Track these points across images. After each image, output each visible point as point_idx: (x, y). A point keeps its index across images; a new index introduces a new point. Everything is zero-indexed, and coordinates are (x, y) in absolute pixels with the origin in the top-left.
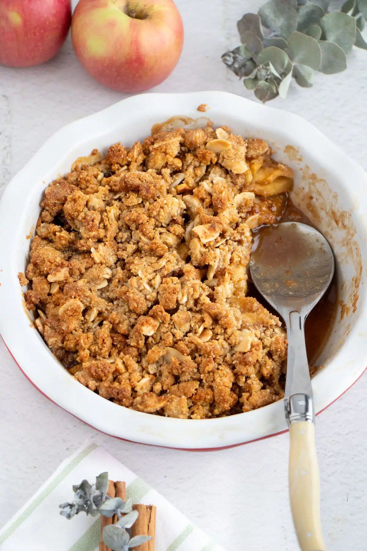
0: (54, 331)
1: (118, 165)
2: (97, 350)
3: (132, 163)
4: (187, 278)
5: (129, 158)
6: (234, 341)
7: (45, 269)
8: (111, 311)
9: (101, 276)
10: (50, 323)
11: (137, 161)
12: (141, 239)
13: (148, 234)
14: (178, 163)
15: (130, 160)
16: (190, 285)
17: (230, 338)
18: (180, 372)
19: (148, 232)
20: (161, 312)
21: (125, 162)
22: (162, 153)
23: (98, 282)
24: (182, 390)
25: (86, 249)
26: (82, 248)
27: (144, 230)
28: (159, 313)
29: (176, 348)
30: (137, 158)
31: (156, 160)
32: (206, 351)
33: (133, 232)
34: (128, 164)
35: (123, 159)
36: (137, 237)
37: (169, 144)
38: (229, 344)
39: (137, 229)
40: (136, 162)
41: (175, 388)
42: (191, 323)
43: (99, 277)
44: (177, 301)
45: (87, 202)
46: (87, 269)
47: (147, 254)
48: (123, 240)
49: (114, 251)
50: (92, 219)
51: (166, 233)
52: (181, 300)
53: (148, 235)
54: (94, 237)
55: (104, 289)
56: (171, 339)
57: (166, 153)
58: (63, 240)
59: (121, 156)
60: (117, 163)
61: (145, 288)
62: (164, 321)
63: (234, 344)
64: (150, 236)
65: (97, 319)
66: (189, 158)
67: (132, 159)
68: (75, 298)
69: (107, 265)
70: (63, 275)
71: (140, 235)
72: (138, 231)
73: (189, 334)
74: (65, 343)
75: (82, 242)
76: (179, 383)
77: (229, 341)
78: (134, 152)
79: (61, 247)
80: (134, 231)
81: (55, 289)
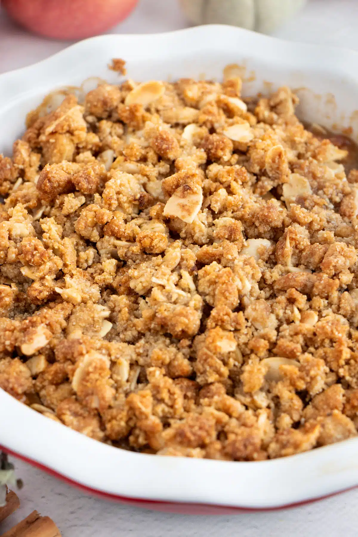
0: (81, 418)
1: (8, 182)
2: (167, 409)
3: (27, 170)
4: (230, 257)
5: (18, 164)
6: (349, 308)
7: (8, 343)
8: (145, 354)
9: (96, 316)
10: (69, 409)
11: (32, 164)
12: (116, 247)
13: (124, 233)
14: (94, 139)
15: (21, 166)
16: (241, 263)
17: (341, 305)
18: (308, 379)
19: (123, 230)
20: (227, 314)
21: (16, 175)
22: (65, 133)
23: (97, 326)
24: (325, 407)
25: (47, 293)
26: (42, 294)
27: (116, 228)
28: (226, 317)
29: (275, 355)
30: (30, 161)
31: (62, 148)
32: (326, 333)
33: (99, 245)
34: (22, 173)
35: (11, 169)
36: (109, 247)
37: (69, 117)
38: (345, 316)
39: (102, 236)
40: (31, 166)
41: (310, 409)
42: (277, 311)
43: (94, 320)
44: (239, 291)
45: (9, 231)
46: (67, 319)
47: (138, 261)
48: (90, 262)
49: (89, 280)
50: (33, 248)
51: (146, 223)
52: (244, 287)
53: (126, 234)
54: (50, 271)
55: (110, 335)
56: (264, 344)
57: (71, 132)
58: (5, 296)
59: (6, 167)
60: (6, 180)
61: (179, 295)
62: (238, 327)
63: (350, 312)
64: (129, 234)
65: (132, 373)
66: (106, 126)
67: (23, 164)
68: (87, 352)
69: (94, 300)
70: (44, 337)
71: (113, 240)
72: (106, 237)
73: (281, 328)
74: (108, 426)
75: (36, 285)
76: (311, 400)
77: (341, 311)
78: (21, 154)
79: (3, 312)
80: (99, 240)
81: (41, 364)
